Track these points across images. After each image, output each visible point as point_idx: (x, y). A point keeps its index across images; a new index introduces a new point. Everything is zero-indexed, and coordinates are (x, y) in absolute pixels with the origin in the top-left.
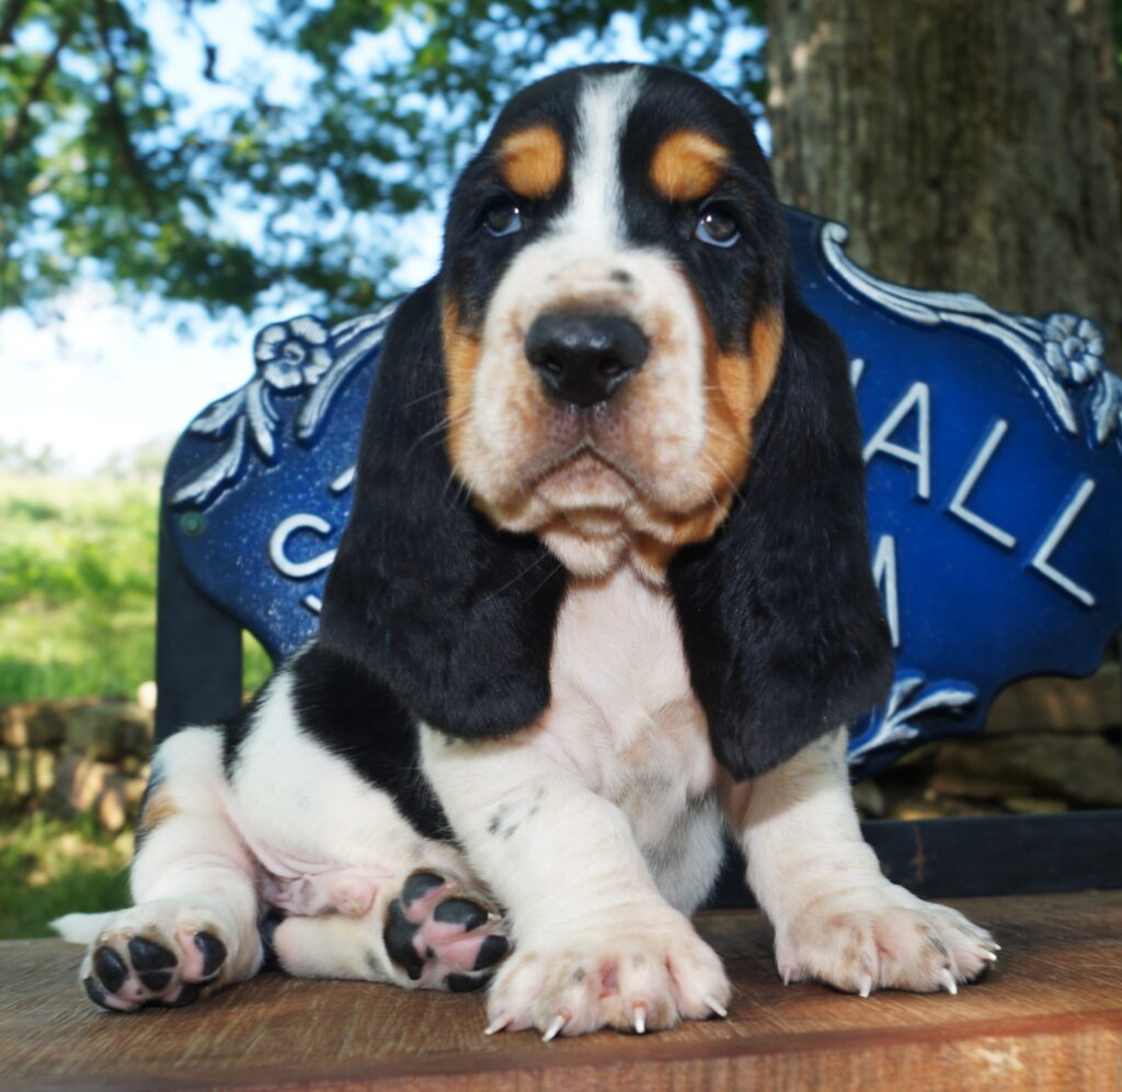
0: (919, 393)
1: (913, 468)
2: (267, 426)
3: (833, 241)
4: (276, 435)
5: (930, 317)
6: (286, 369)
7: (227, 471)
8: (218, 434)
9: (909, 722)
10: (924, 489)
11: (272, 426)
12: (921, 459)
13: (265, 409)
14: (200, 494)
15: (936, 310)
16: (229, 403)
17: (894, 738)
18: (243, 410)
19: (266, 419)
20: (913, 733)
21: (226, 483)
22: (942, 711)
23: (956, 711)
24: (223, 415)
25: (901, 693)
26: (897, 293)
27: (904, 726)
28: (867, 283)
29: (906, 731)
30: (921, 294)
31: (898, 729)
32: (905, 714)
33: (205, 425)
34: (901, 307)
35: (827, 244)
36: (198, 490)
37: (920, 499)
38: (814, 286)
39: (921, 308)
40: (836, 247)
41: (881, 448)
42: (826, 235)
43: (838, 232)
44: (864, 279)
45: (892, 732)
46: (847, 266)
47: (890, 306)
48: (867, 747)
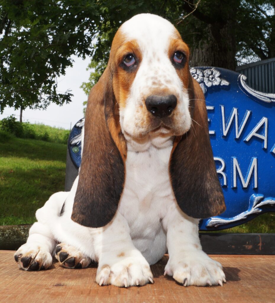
0: (264, 120)
1: (263, 140)
3: (243, 80)
5: (268, 101)
10: (265, 147)
12: (264, 137)
15: (270, 98)
17: (255, 212)
20: (260, 211)
22: (268, 205)
23: (272, 205)
25: (257, 200)
26: (260, 94)
27: (258, 209)
28: (252, 91)
29: (258, 210)
30: (266, 94)
31: (256, 210)
32: (258, 205)
33: (79, 125)
34: (261, 98)
35: (241, 81)
36: (77, 141)
37: (264, 149)
38: (237, 92)
39: (266, 98)
40: (244, 82)
41: (254, 135)
42: (241, 78)
43: (245, 78)
44: (251, 90)
45: (254, 210)
46: (247, 87)
47: (258, 97)
48: (247, 214)
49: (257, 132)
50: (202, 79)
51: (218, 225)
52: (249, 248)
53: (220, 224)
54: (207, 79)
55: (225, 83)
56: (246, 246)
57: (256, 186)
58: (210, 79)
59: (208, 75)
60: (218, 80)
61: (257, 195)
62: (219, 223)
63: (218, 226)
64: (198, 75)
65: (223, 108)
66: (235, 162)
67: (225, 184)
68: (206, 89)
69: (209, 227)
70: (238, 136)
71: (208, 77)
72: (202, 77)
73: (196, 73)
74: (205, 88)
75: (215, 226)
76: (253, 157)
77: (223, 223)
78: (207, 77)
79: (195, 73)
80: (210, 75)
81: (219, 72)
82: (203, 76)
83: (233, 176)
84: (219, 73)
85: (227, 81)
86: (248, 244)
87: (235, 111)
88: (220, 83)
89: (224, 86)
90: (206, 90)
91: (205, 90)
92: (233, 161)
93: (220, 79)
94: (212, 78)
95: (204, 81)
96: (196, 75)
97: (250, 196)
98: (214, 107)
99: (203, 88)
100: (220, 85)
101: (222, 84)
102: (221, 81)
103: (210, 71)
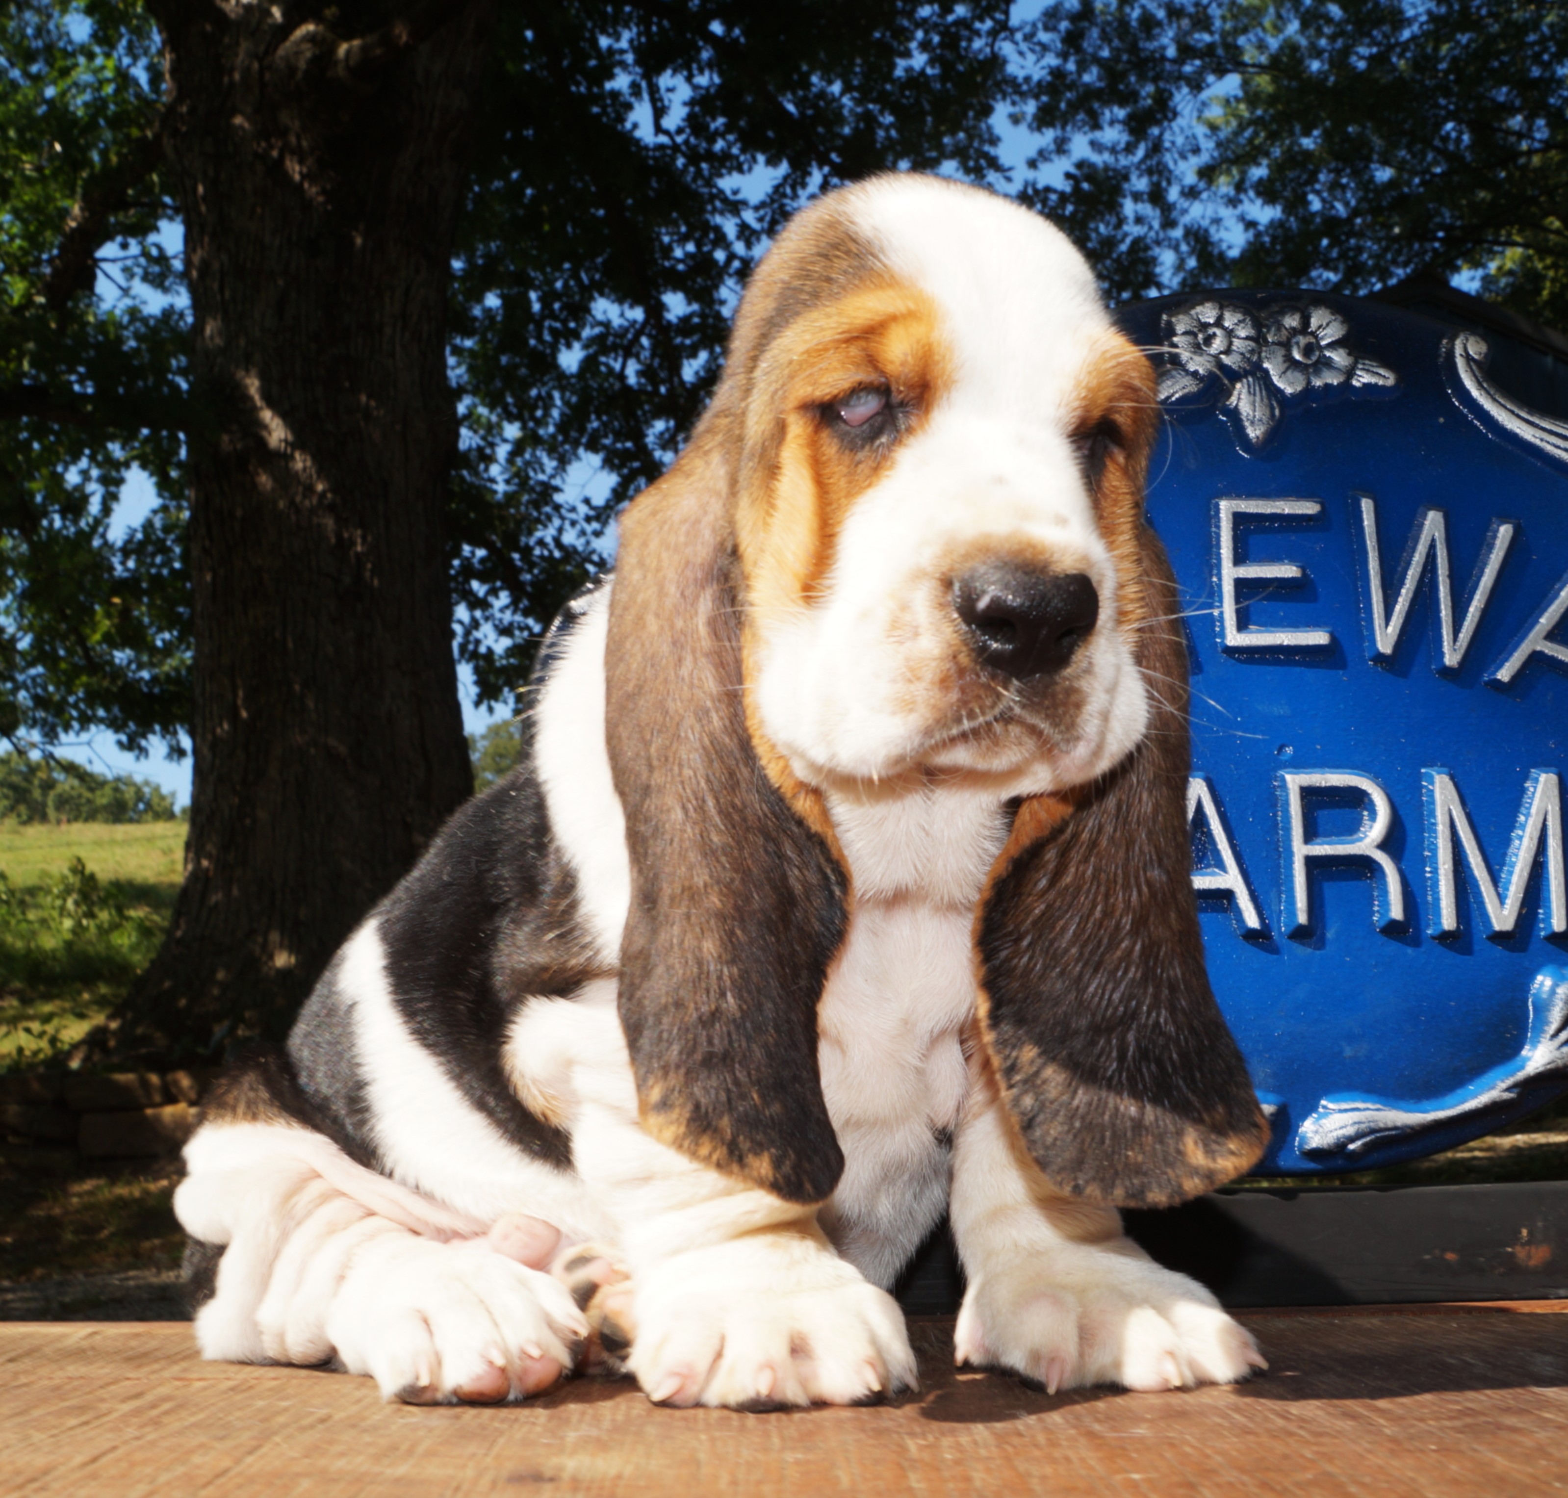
41: (1538, 648)
42: (1458, 350)
43: (1476, 348)
44: (1512, 412)
45: (1557, 1054)
46: (1488, 393)
47: (1549, 448)
48: (1521, 1075)
49: (1551, 636)
51: (1368, 1139)
52: (1533, 1263)
54: (1280, 352)
56: (1521, 1253)
60: (1339, 357)
62: (1372, 1131)
64: (1230, 334)
73: (1219, 323)
79: (1212, 321)
81: (1340, 318)
82: (1259, 339)
83: (1435, 871)
84: (1343, 322)
86: (1529, 1243)
90: (1277, 412)
91: (1272, 409)
92: (1431, 793)
93: (1349, 354)
94: (1308, 351)
95: (1266, 365)
96: (1218, 332)
97: (1530, 976)
98: (1323, 505)
99: (1258, 398)
100: (1346, 385)
101: (1363, 378)
102: (1356, 363)
103: (1293, 309)
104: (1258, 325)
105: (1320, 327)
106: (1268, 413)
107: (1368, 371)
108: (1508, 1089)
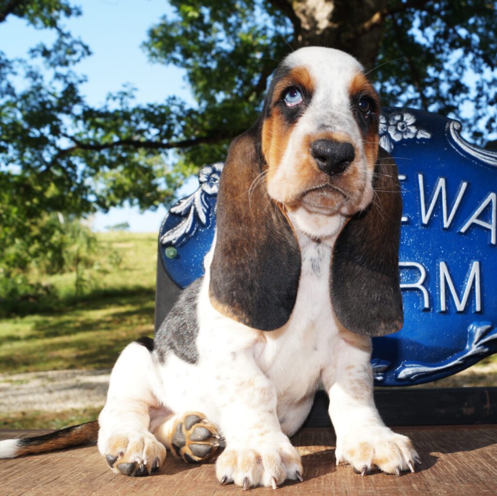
0: (492, 197)
1: (489, 230)
2: (203, 210)
3: (454, 129)
4: (207, 215)
6: (211, 185)
7: (186, 230)
8: (182, 214)
9: (485, 345)
10: (493, 241)
11: (205, 210)
12: (492, 227)
13: (202, 203)
14: (174, 240)
16: (188, 200)
17: (477, 352)
18: (193, 204)
19: (203, 208)
20: (486, 350)
21: (185, 235)
24: (185, 205)
25: (481, 331)
26: (483, 152)
27: (482, 347)
28: (470, 148)
29: (483, 349)
30: (494, 153)
31: (479, 348)
32: (482, 341)
33: (177, 210)
34: (485, 159)
35: (452, 131)
36: (173, 238)
37: (491, 245)
38: (446, 149)
39: (493, 159)
40: (456, 132)
41: (474, 222)
42: (451, 127)
43: (457, 126)
44: (467, 146)
45: (476, 349)
46: (460, 140)
47: (480, 158)
48: (465, 356)
49: (478, 218)
50: (385, 128)
51: (416, 375)
52: (468, 413)
53: (419, 374)
54: (394, 128)
55: (424, 135)
56: (464, 410)
57: (478, 308)
58: (399, 129)
59: (395, 122)
60: (413, 130)
61: (481, 323)
62: (417, 373)
63: (417, 378)
65: (420, 177)
66: (443, 268)
67: (426, 305)
68: (392, 144)
69: (401, 380)
70: (446, 224)
71: (396, 125)
72: (385, 126)
74: (390, 143)
75: (412, 378)
76: (473, 259)
77: (425, 372)
78: (394, 125)
80: (399, 121)
81: (413, 117)
82: (387, 124)
83: (439, 292)
84: (415, 118)
85: (428, 131)
86: (467, 407)
87: (441, 182)
88: (416, 134)
89: (422, 139)
90: (392, 147)
91: (391, 146)
92: (439, 268)
93: (417, 128)
94: (403, 127)
95: (389, 132)
97: (469, 325)
98: (407, 176)
99: (386, 143)
100: (415, 138)
101: (420, 136)
102: (418, 131)
103: (399, 114)
104: (388, 119)
105: (407, 119)
106: (390, 147)
107: (422, 134)
108: (461, 360)
